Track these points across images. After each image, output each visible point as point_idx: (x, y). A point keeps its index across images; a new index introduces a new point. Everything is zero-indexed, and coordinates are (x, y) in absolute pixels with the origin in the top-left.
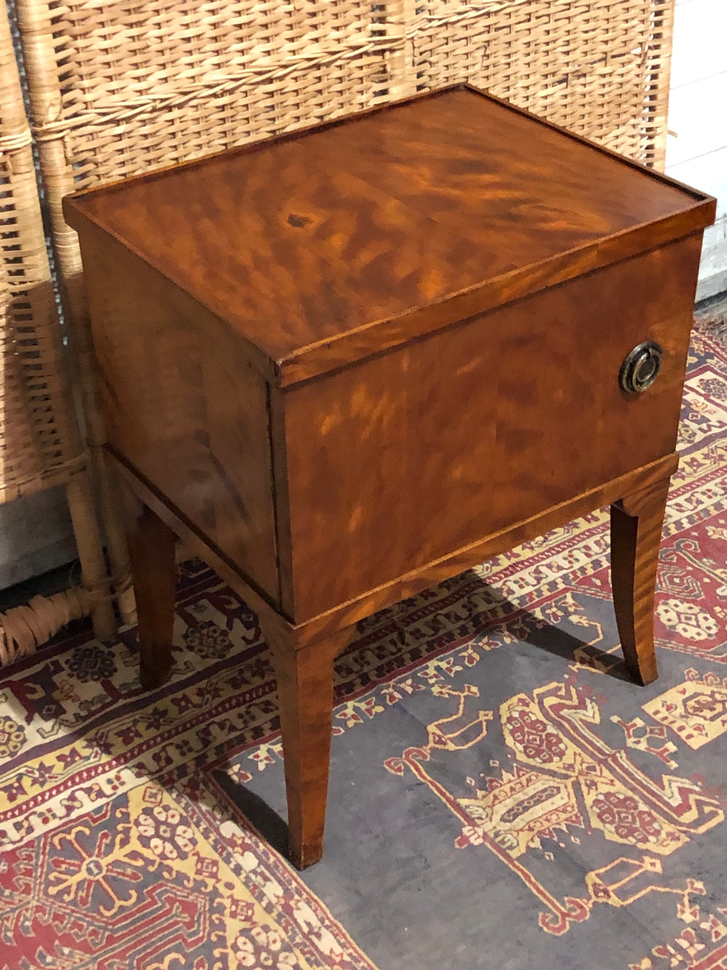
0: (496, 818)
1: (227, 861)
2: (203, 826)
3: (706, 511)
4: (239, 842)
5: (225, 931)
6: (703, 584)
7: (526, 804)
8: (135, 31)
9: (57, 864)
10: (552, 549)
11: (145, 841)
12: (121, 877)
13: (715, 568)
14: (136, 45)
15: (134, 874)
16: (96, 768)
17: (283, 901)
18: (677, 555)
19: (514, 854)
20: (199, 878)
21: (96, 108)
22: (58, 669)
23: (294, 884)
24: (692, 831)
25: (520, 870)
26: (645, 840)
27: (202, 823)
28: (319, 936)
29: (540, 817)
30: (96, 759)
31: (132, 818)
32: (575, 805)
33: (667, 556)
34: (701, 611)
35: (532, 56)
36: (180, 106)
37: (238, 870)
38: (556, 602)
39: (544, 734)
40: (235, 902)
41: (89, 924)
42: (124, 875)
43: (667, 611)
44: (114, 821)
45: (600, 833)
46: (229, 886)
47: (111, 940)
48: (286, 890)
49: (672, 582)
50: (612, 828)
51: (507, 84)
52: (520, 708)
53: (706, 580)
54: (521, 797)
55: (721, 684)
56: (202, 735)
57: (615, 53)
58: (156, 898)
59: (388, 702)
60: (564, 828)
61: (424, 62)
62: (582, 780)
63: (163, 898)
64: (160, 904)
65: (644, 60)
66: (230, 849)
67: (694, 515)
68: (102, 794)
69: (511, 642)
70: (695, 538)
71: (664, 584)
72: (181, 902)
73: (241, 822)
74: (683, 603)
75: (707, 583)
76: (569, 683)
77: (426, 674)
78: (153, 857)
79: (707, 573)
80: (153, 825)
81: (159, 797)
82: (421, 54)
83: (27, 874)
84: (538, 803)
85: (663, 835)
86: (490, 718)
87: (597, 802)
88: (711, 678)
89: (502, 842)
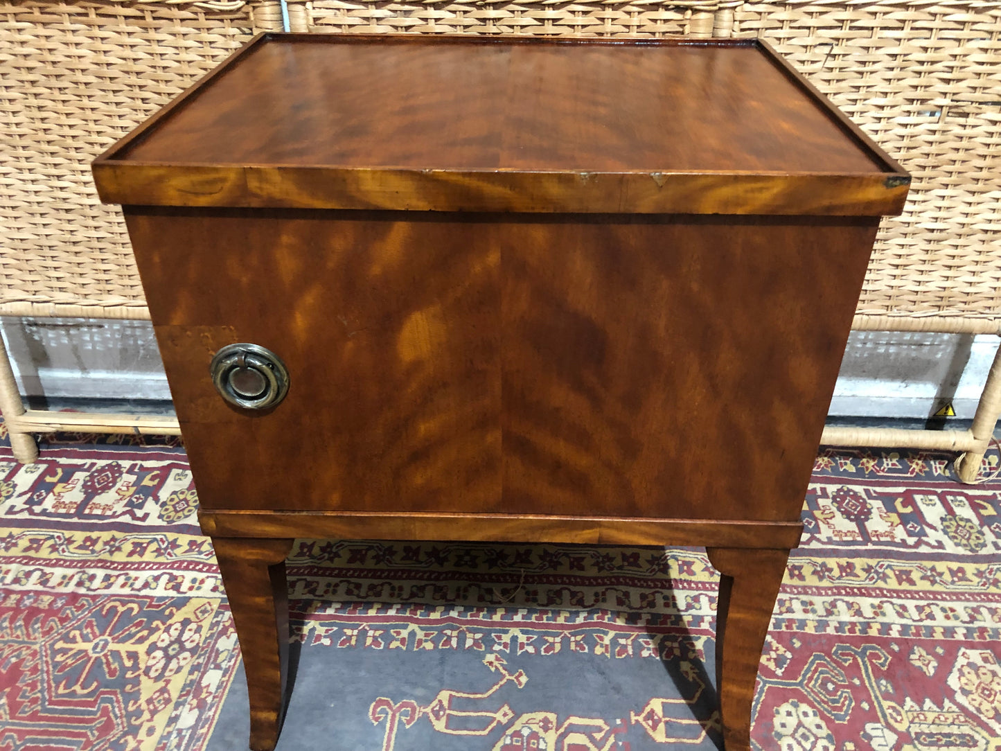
1: (177, 707)
2: (201, 661)
3: (931, 630)
4: (204, 695)
6: (858, 708)
9: (90, 625)
11: (153, 648)
12: (104, 666)
13: (887, 696)
15: (115, 669)
16: (198, 563)
18: (855, 659)
20: (144, 706)
27: (203, 658)
30: (206, 557)
31: (170, 622)
33: (843, 654)
34: (828, 737)
35: (896, 72)
37: (173, 720)
41: (41, 691)
42: (109, 666)
43: (789, 714)
44: (158, 615)
46: (151, 731)
47: (34, 716)
49: (824, 685)
51: (855, 96)
52: (535, 728)
53: (865, 706)
58: (99, 701)
59: (441, 644)
63: (103, 705)
64: (95, 709)
66: (190, 697)
67: (913, 628)
68: (177, 588)
69: (603, 653)
70: (892, 652)
71: (813, 682)
72: (109, 718)
73: (226, 678)
74: (815, 715)
75: (863, 709)
76: (614, 730)
77: (499, 638)
78: (142, 666)
79: (873, 698)
80: (173, 639)
81: (206, 615)
82: (742, 30)
83: (62, 620)
86: (505, 721)
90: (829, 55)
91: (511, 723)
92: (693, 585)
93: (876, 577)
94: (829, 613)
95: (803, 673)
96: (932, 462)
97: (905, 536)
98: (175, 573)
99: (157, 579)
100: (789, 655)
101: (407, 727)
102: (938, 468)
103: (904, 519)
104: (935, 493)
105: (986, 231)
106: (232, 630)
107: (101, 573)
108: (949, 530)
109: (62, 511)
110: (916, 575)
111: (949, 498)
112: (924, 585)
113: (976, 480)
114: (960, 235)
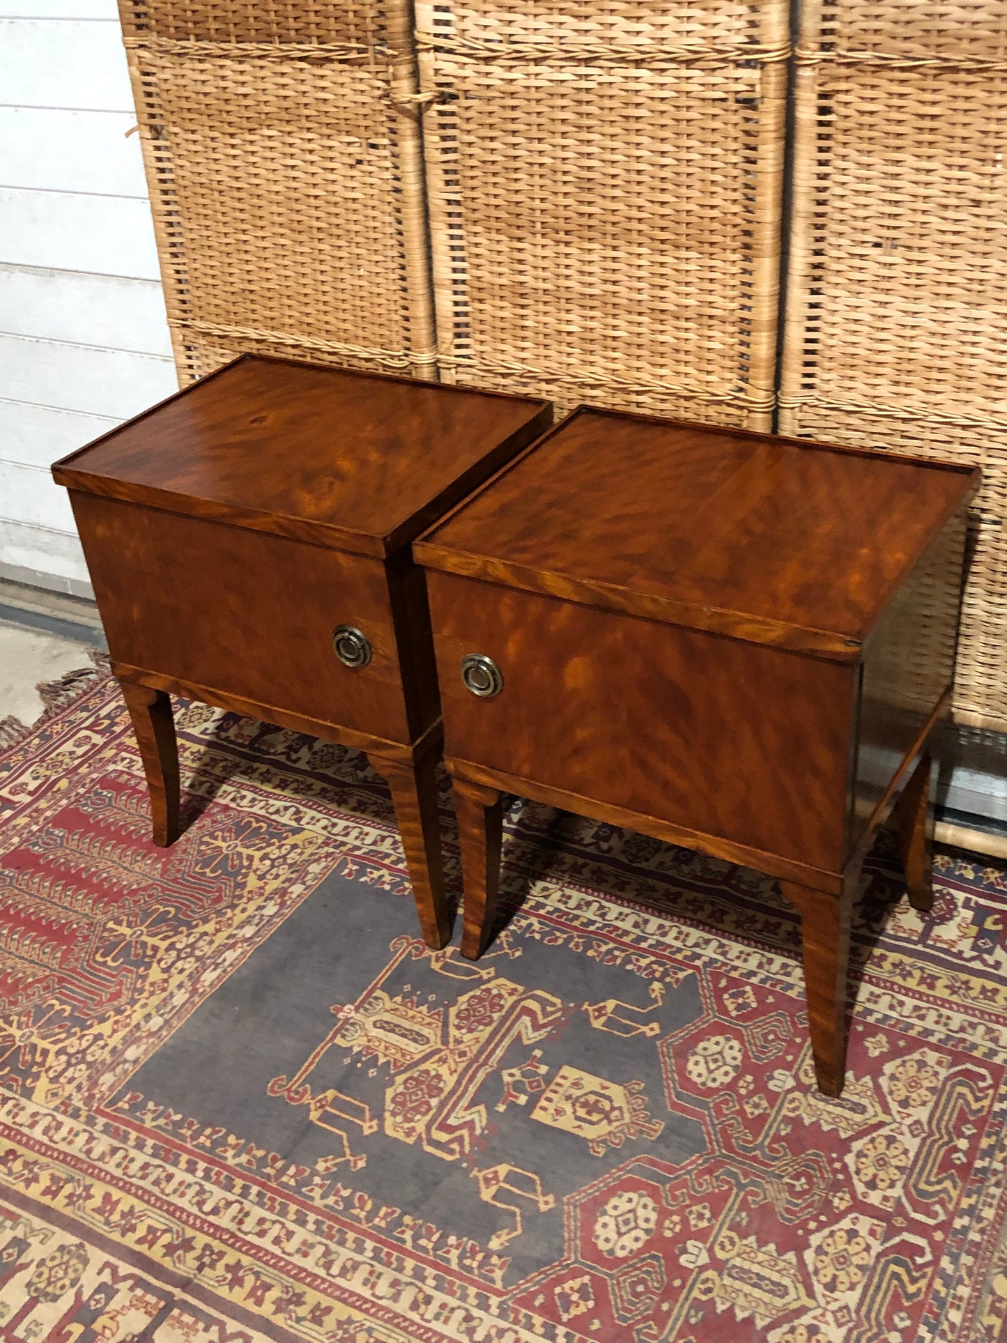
0: (376, 1018)
1: (266, 900)
2: (294, 876)
3: (910, 1026)
4: (286, 898)
5: (202, 925)
6: (782, 1057)
7: (398, 1029)
9: (230, 831)
11: (265, 857)
12: (230, 861)
14: (520, 322)
15: (235, 865)
17: (240, 940)
19: (339, 1041)
20: (245, 894)
21: (481, 358)
23: (259, 939)
24: (425, 1143)
25: (322, 1049)
26: (394, 1114)
27: (295, 874)
28: (214, 969)
29: (385, 1042)
31: (284, 842)
32: (414, 1059)
34: (736, 1067)
37: (260, 908)
38: (673, 967)
39: (489, 1014)
40: (230, 919)
41: (185, 866)
42: (233, 861)
43: (717, 1043)
44: (279, 835)
45: (391, 1083)
46: (244, 910)
47: (175, 880)
48: (251, 938)
49: (766, 1034)
50: (400, 1090)
53: (790, 1058)
54: (406, 1024)
55: (635, 1110)
60: (382, 1060)
62: (446, 1053)
66: (278, 896)
67: (893, 1020)
68: (298, 820)
69: (593, 956)
70: (853, 1030)
71: (758, 1029)
72: (220, 895)
73: (306, 892)
74: (740, 1051)
75: (785, 1060)
76: (565, 1009)
77: (519, 921)
78: (254, 867)
79: (802, 1055)
80: (281, 855)
81: (310, 846)
83: (214, 822)
84: (403, 1035)
85: (407, 1125)
86: (486, 977)
87: (427, 1072)
88: (640, 1101)
89: (347, 1030)
91: (489, 981)
93: (899, 972)
95: (757, 1020)
97: (967, 949)
98: (302, 808)
99: (286, 808)
100: (754, 1005)
101: (413, 959)
107: (250, 795)
109: (240, 741)
110: (941, 983)
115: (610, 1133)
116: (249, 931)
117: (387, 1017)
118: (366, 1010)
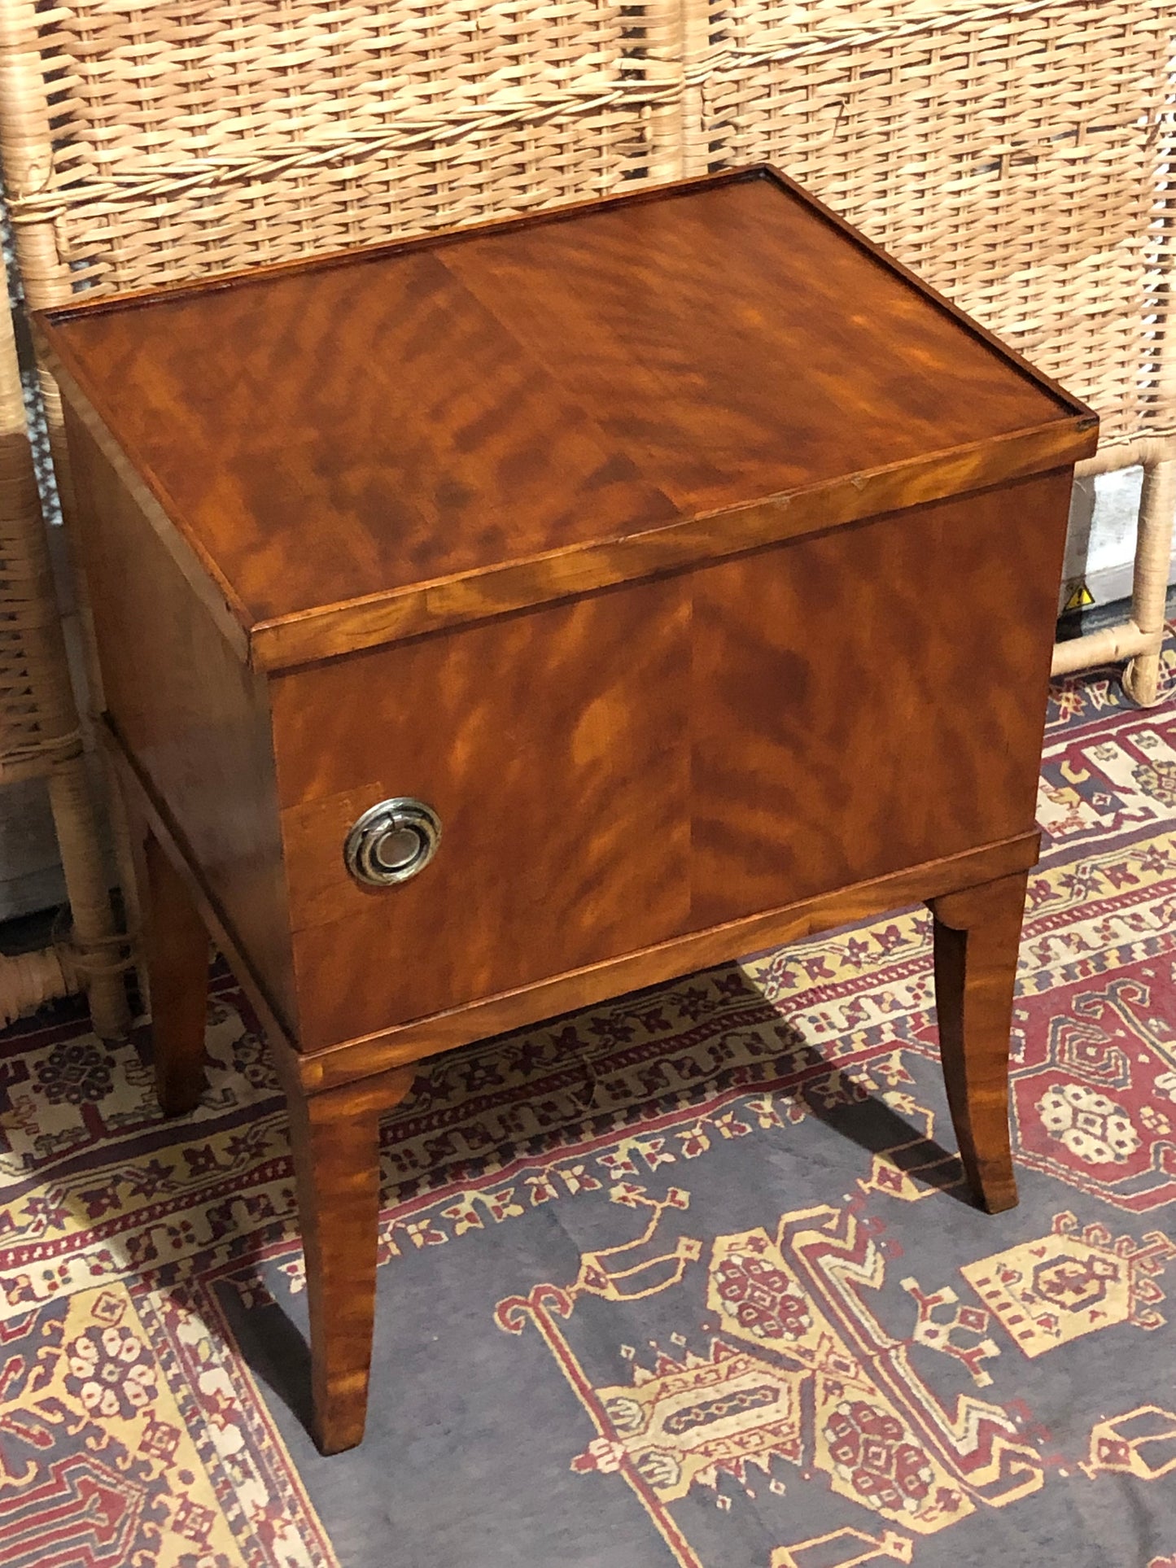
0: (656, 1424)
1: (195, 1434)
2: (175, 1369)
4: (224, 1405)
5: (157, 1552)
6: (1136, 1064)
7: (713, 1410)
8: (189, 53)
10: (892, 969)
11: (74, 1385)
12: (20, 1436)
13: (1165, 1037)
14: (191, 75)
15: (42, 1434)
16: (32, 1248)
17: (262, 1517)
18: (1106, 1006)
19: (665, 1495)
20: (142, 1456)
21: (114, 175)
22: (22, 1074)
23: (290, 1490)
24: (983, 1499)
25: (665, 1525)
26: (897, 1505)
27: (173, 1365)
29: (729, 1437)
30: (37, 1234)
31: (65, 1341)
32: (798, 1424)
33: (1087, 1007)
34: (1117, 1111)
35: (933, 122)
36: (266, 178)
37: (207, 1452)
38: (870, 1064)
39: (779, 1297)
40: (187, 1506)
42: (27, 1433)
43: (1057, 1104)
44: (37, 1340)
45: (822, 1476)
46: (187, 1477)
48: (274, 1498)
50: (847, 1472)
51: (883, 168)
52: (747, 1253)
53: (1143, 1058)
54: (710, 1394)
55: (1111, 1245)
56: (216, 1217)
57: (1092, 124)
58: (65, 1479)
59: (533, 1200)
60: (763, 1463)
61: (725, 124)
62: (820, 1378)
63: (76, 1481)
64: (69, 1491)
65: (1152, 138)
66: (205, 1415)
67: (1159, 940)
68: (28, 1295)
69: (772, 1126)
70: (1147, 980)
71: (1067, 1056)
72: (103, 1492)
73: (236, 1374)
74: (1088, 1093)
75: (1143, 1064)
76: (847, 1210)
77: (611, 1160)
78: (82, 1411)
79: (1149, 1046)
80: (96, 1360)
81: (118, 1312)
82: (717, 110)
84: (734, 1411)
85: (931, 1499)
86: (695, 1255)
87: (835, 1419)
88: (1097, 1232)
89: (651, 1474)
90: (839, 118)
91: (707, 1255)
92: (840, 990)
93: (1083, 888)
94: (1045, 959)
95: (1048, 1048)
96: (1088, 690)
97: (1096, 817)
100: (1021, 1034)
101: (567, 1316)
102: (1098, 696)
103: (1085, 792)
104: (1109, 738)
105: (1092, 316)
106: (182, 1313)
108: (1150, 787)
110: (1133, 868)
111: (1132, 738)
112: (1149, 878)
113: (1157, 698)
114: (1060, 331)
115: (1132, 1289)
116: (253, 1494)
117: (668, 1407)
118: (625, 1427)
